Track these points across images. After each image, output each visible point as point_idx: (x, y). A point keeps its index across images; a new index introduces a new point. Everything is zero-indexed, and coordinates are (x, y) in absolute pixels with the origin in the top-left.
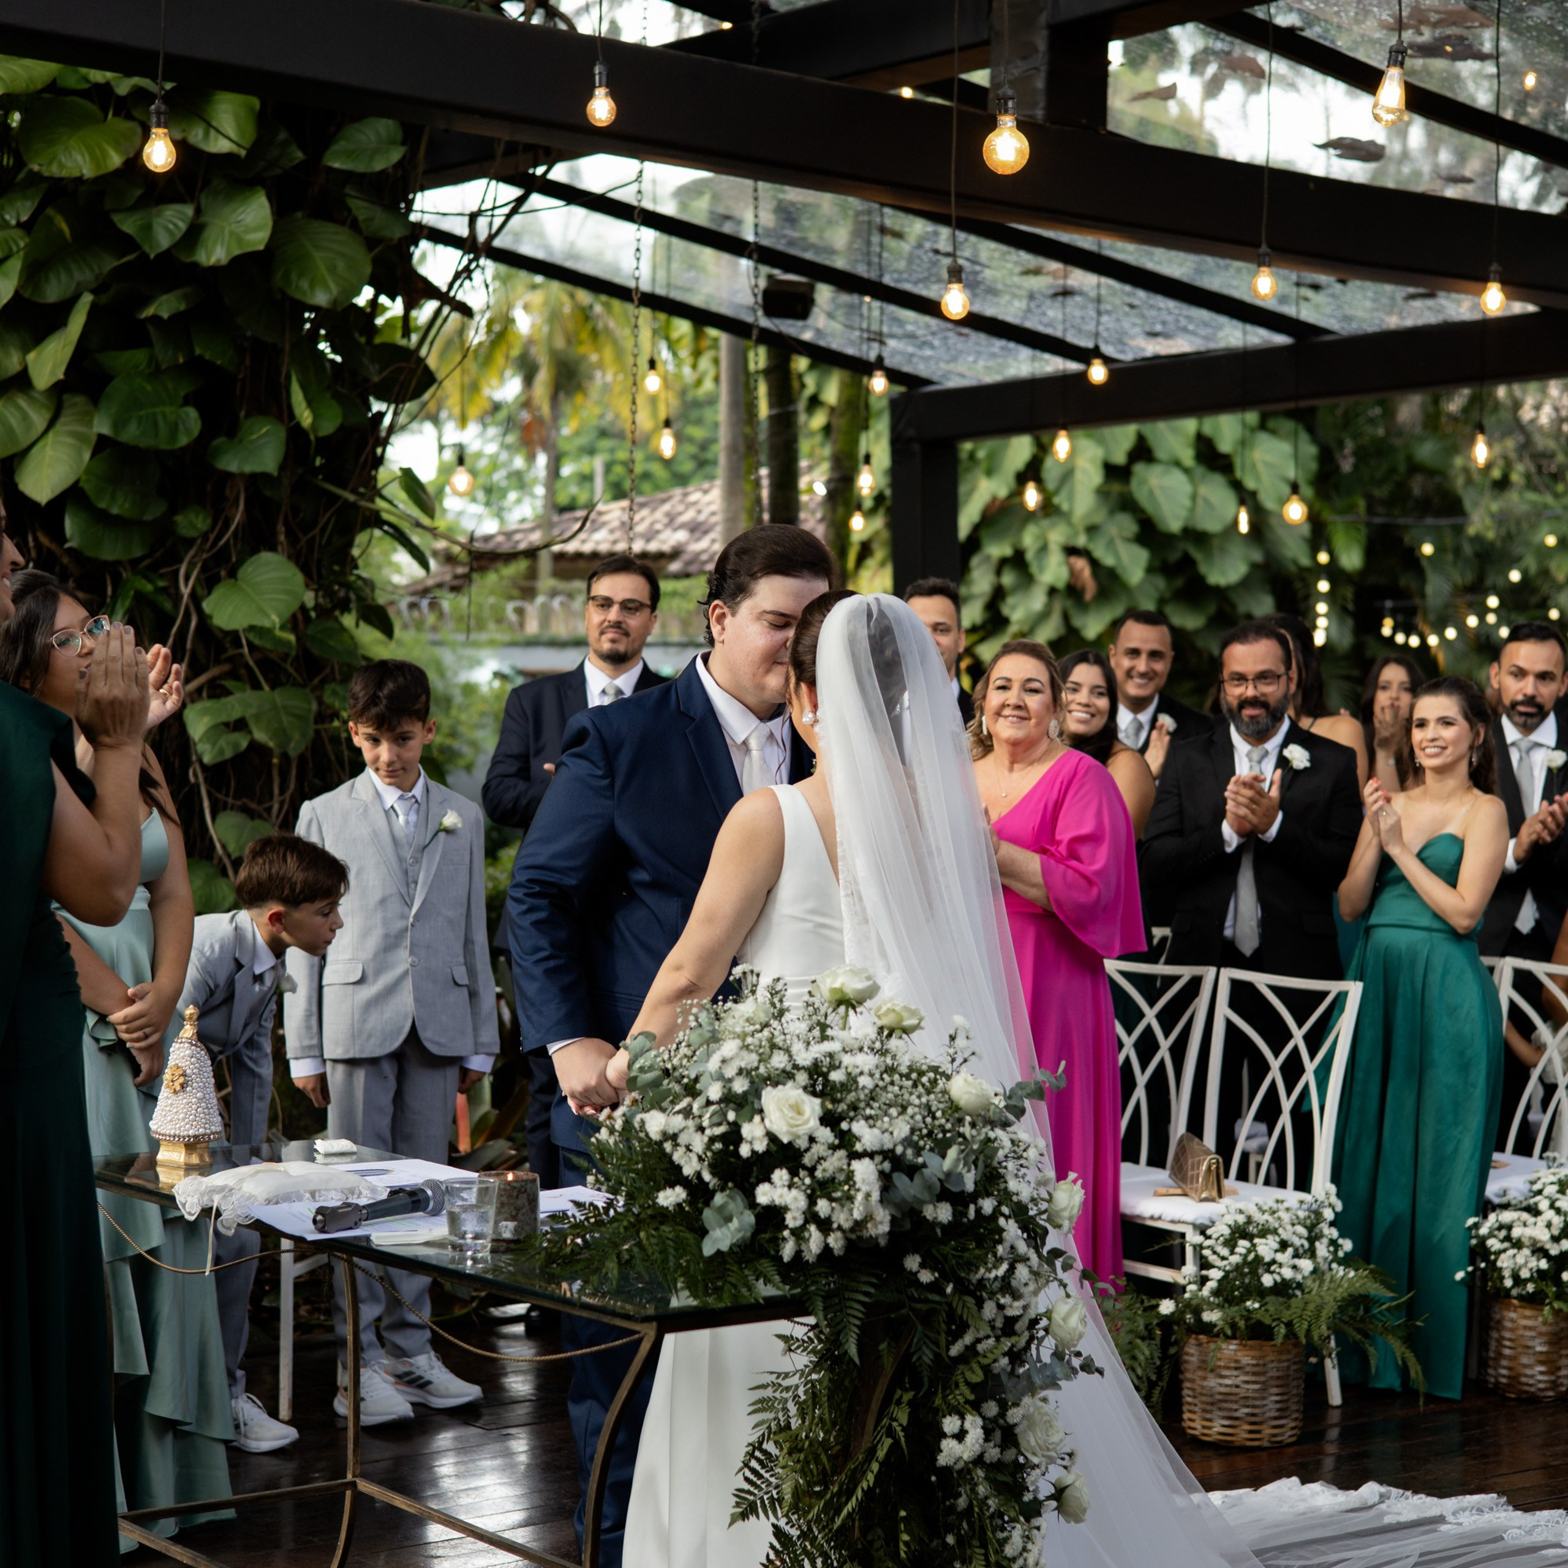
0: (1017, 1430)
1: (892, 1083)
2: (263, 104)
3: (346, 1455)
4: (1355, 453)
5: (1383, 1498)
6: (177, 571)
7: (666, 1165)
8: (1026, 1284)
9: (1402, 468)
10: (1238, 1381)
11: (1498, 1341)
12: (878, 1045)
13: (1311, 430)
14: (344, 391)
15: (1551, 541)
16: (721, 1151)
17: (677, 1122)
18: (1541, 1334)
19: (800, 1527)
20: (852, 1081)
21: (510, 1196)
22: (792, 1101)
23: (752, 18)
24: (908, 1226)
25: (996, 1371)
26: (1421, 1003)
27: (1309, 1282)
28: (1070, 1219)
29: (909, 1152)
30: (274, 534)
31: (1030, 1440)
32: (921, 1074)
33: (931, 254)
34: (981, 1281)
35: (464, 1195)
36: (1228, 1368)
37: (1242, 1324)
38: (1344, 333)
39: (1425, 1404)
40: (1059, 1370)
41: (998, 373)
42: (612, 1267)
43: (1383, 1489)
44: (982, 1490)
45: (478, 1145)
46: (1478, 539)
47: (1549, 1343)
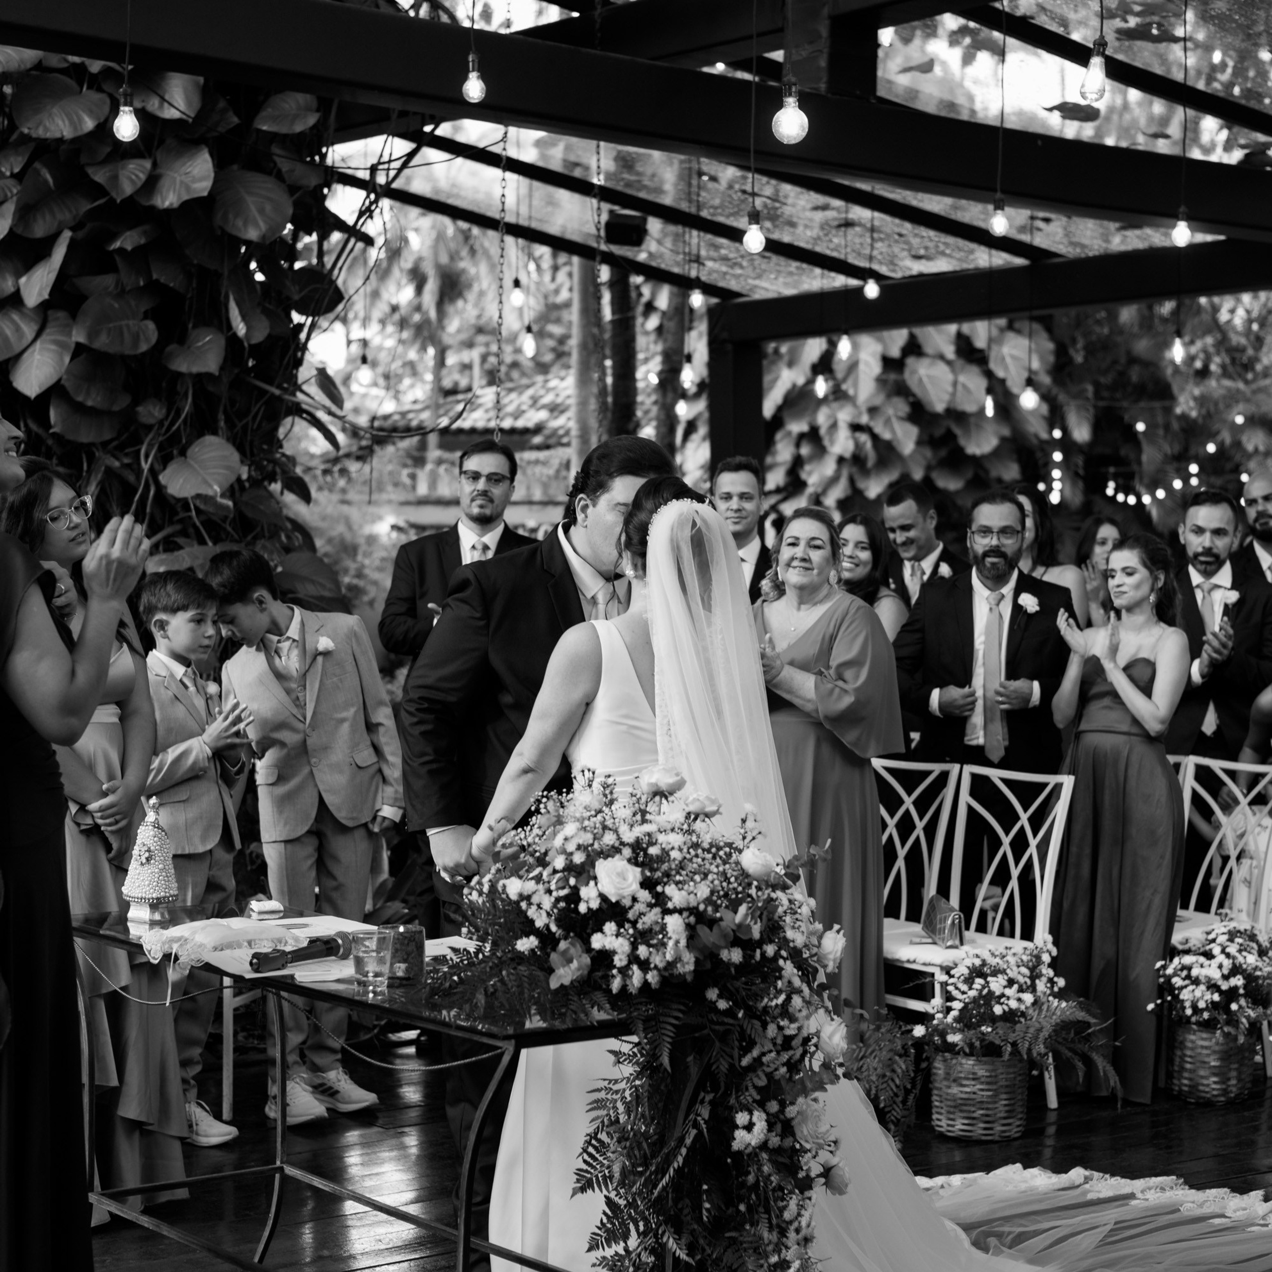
0: (794, 1123)
1: (697, 856)
2: (206, 81)
3: (276, 1148)
4: (1086, 348)
5: (1087, 1179)
6: (139, 451)
7: (523, 920)
8: (800, 1011)
9: (1123, 360)
10: (975, 1089)
11: (1181, 1057)
12: (685, 827)
13: (1049, 330)
14: (271, 307)
15: (1239, 420)
16: (564, 909)
17: (530, 886)
18: (1215, 1052)
19: (626, 1198)
20: (665, 853)
21: (402, 944)
22: (619, 870)
23: (595, 9)
24: (708, 965)
25: (777, 1078)
26: (1123, 792)
27: (1031, 1011)
28: (834, 960)
29: (710, 909)
30: (216, 421)
31: (804, 1131)
32: (719, 848)
33: (739, 194)
34: (766, 1008)
35: (367, 943)
36: (968, 1079)
37: (977, 1044)
38: (1071, 256)
39: (1122, 1107)
40: (825, 1077)
41: (794, 287)
42: (481, 999)
43: (1087, 1173)
44: (766, 1169)
45: (378, 906)
46: (1184, 417)
47: (1221, 1059)
